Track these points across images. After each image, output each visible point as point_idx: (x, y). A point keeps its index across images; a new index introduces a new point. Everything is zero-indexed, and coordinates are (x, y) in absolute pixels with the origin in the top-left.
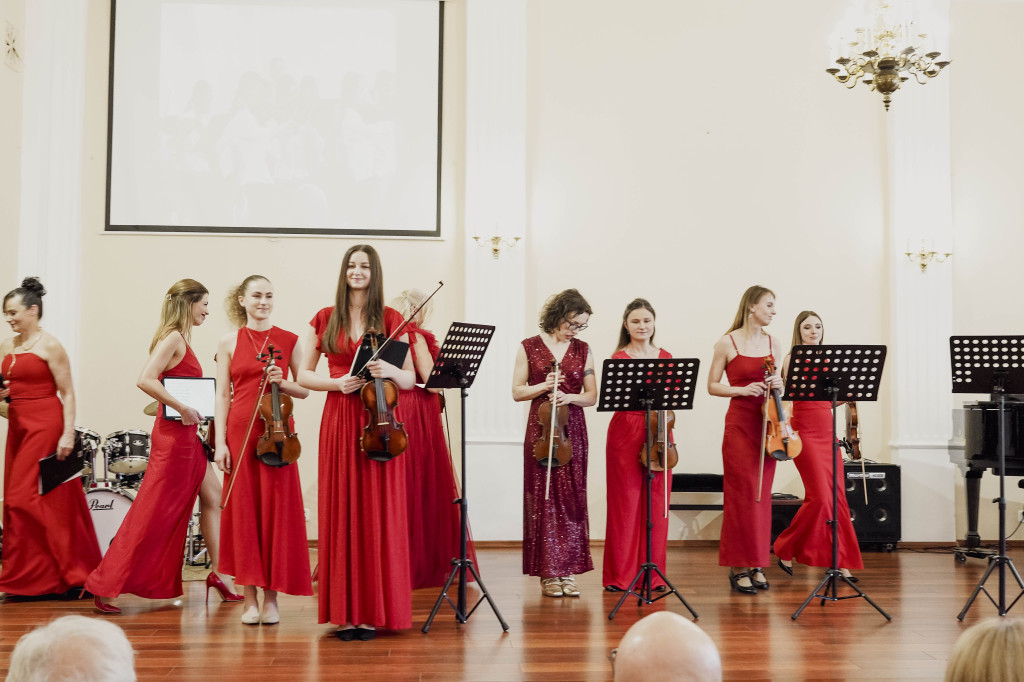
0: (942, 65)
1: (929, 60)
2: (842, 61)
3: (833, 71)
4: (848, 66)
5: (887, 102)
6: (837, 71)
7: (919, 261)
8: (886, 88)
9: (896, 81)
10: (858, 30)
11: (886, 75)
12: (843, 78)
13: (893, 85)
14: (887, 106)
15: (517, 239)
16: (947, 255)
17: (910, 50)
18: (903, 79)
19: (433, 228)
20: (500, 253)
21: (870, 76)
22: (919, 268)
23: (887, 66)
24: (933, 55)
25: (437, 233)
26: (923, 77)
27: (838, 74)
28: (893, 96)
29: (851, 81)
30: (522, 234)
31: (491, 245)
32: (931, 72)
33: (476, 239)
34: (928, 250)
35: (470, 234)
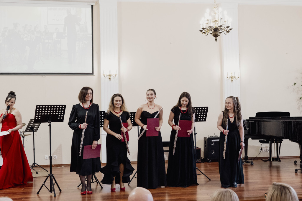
0: (231, 29)
1: (227, 28)
2: (203, 29)
3: (201, 31)
4: (205, 30)
5: (216, 40)
6: (203, 31)
7: (231, 79)
8: (216, 36)
10: (207, 20)
11: (216, 32)
12: (204, 33)
13: (218, 35)
14: (216, 41)
15: (116, 75)
16: (238, 77)
17: (221, 26)
18: (221, 33)
20: (111, 79)
21: (211, 32)
22: (231, 81)
23: (216, 30)
24: (228, 27)
25: (92, 73)
26: (225, 32)
27: (202, 32)
28: (218, 38)
29: (206, 34)
30: (117, 74)
31: (108, 77)
32: (228, 31)
33: (104, 75)
34: (233, 76)
35: (102, 74)
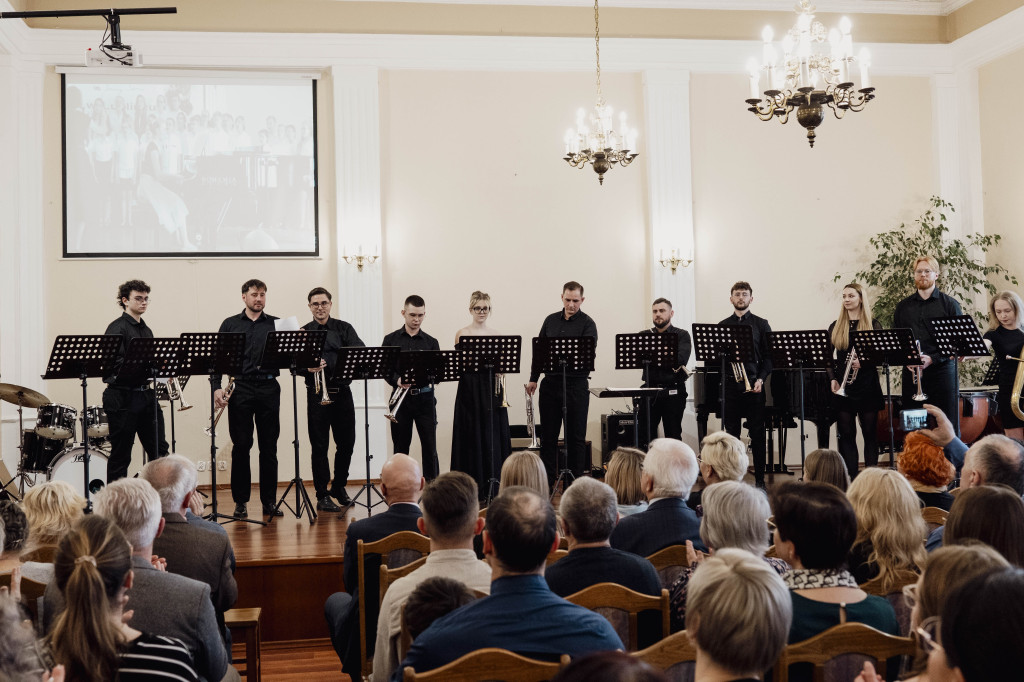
0: (634, 156)
1: (624, 153)
2: (571, 154)
3: (567, 159)
4: (575, 157)
5: (601, 179)
6: (570, 159)
7: (670, 265)
8: (600, 170)
9: (606, 166)
11: (601, 163)
13: (604, 168)
14: (602, 182)
15: (375, 258)
16: (689, 262)
17: (609, 149)
19: (312, 249)
20: (364, 268)
22: (671, 272)
23: (600, 157)
24: (625, 151)
25: (316, 253)
26: (624, 163)
28: (605, 175)
29: (580, 165)
30: (379, 253)
31: (356, 263)
32: (629, 159)
33: (345, 258)
34: (676, 258)
35: (340, 255)
